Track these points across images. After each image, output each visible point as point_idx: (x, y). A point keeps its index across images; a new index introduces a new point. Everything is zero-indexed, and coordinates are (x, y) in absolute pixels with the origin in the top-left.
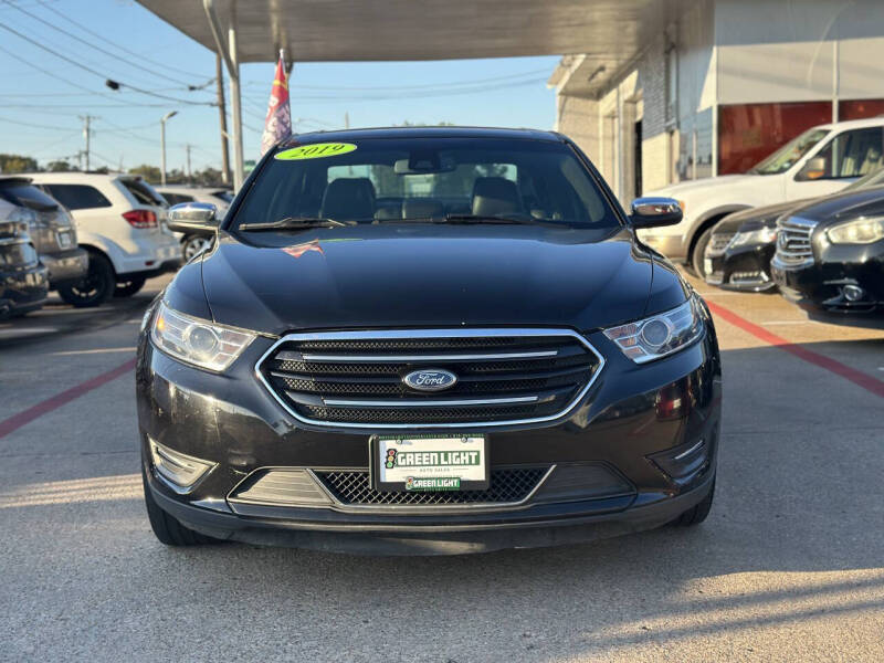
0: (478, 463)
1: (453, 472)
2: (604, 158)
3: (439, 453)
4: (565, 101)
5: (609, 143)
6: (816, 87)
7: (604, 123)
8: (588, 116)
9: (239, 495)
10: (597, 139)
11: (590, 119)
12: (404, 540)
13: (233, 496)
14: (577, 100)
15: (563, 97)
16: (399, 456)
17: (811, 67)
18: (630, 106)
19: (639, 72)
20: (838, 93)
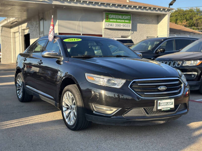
0: (172, 104)
1: (169, 106)
2: (13, 42)
3: (167, 103)
4: (2, 28)
5: (14, 39)
6: (78, 31)
7: (13, 34)
8: (8, 32)
9: (125, 115)
10: (11, 38)
11: (9, 33)
12: (153, 122)
13: (123, 115)
14: (5, 28)
15: (2, 27)
16: (161, 104)
17: (77, 26)
18: (23, 31)
19: (28, 23)
20: (82, 32)
